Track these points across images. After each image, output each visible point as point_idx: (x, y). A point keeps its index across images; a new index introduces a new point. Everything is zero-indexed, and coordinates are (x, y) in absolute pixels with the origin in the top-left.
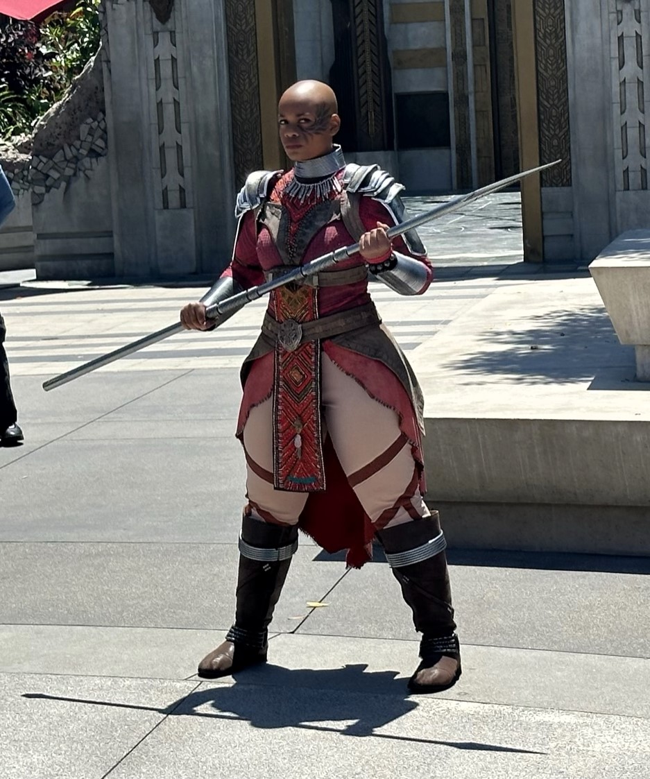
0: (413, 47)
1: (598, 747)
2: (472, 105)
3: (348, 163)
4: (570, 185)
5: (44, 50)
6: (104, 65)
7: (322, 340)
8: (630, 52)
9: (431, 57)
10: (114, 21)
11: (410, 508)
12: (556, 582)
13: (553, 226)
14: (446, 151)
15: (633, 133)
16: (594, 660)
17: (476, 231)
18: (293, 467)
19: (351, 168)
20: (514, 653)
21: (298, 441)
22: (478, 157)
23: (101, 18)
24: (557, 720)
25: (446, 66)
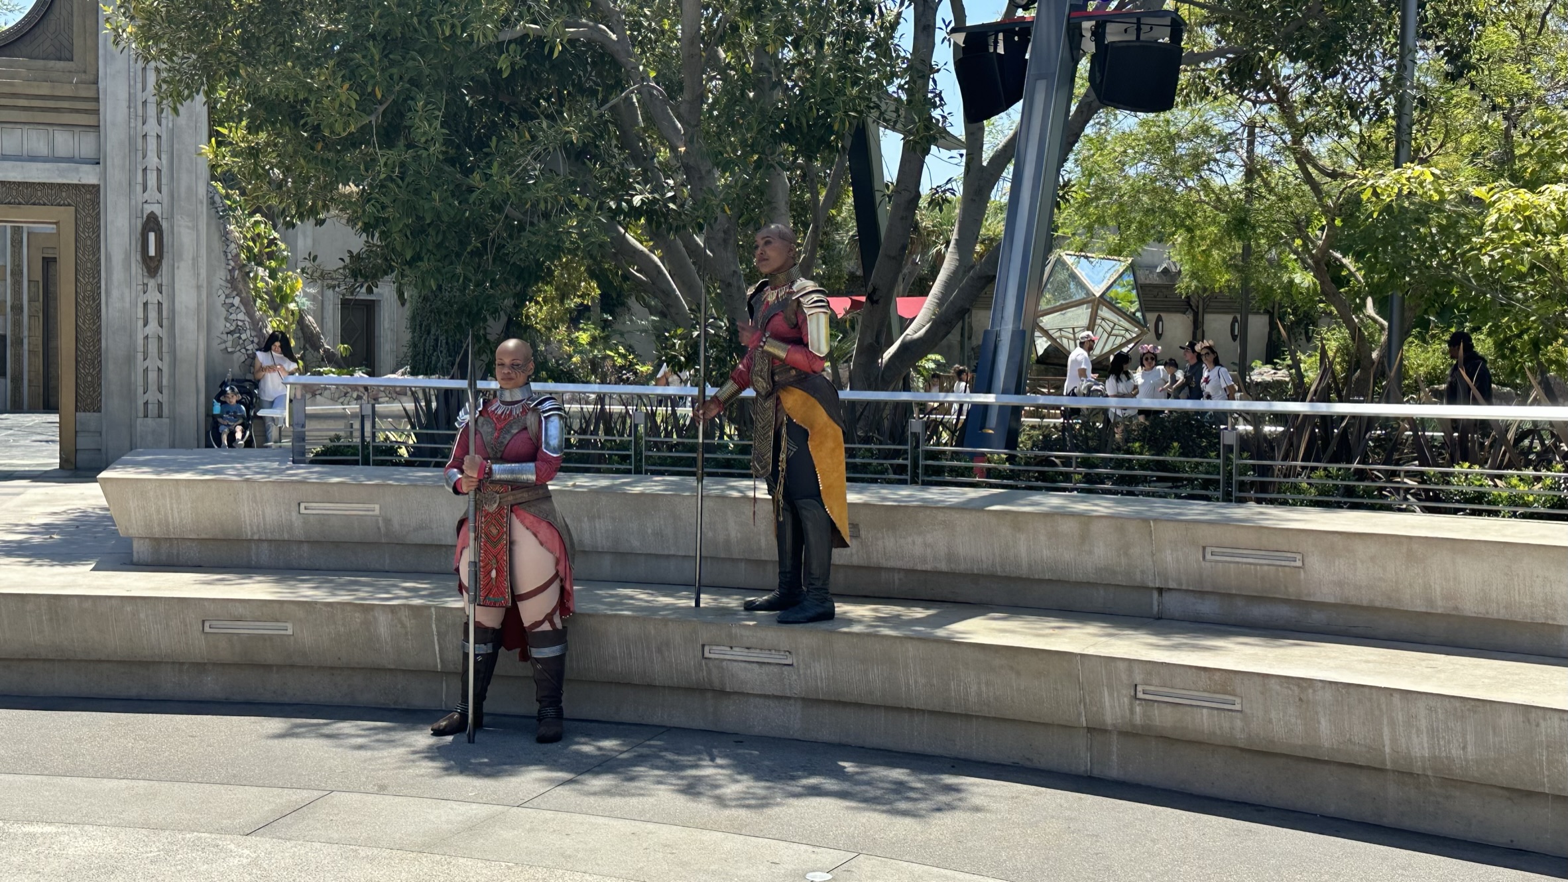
1: (71, 851)
2: (26, 346)
4: (99, 410)
8: (153, 315)
12: (54, 721)
13: (84, 442)
14: (2, 380)
15: (152, 376)
16: (78, 782)
17: (22, 442)
22: (29, 386)
24: (40, 830)
25: (5, 315)
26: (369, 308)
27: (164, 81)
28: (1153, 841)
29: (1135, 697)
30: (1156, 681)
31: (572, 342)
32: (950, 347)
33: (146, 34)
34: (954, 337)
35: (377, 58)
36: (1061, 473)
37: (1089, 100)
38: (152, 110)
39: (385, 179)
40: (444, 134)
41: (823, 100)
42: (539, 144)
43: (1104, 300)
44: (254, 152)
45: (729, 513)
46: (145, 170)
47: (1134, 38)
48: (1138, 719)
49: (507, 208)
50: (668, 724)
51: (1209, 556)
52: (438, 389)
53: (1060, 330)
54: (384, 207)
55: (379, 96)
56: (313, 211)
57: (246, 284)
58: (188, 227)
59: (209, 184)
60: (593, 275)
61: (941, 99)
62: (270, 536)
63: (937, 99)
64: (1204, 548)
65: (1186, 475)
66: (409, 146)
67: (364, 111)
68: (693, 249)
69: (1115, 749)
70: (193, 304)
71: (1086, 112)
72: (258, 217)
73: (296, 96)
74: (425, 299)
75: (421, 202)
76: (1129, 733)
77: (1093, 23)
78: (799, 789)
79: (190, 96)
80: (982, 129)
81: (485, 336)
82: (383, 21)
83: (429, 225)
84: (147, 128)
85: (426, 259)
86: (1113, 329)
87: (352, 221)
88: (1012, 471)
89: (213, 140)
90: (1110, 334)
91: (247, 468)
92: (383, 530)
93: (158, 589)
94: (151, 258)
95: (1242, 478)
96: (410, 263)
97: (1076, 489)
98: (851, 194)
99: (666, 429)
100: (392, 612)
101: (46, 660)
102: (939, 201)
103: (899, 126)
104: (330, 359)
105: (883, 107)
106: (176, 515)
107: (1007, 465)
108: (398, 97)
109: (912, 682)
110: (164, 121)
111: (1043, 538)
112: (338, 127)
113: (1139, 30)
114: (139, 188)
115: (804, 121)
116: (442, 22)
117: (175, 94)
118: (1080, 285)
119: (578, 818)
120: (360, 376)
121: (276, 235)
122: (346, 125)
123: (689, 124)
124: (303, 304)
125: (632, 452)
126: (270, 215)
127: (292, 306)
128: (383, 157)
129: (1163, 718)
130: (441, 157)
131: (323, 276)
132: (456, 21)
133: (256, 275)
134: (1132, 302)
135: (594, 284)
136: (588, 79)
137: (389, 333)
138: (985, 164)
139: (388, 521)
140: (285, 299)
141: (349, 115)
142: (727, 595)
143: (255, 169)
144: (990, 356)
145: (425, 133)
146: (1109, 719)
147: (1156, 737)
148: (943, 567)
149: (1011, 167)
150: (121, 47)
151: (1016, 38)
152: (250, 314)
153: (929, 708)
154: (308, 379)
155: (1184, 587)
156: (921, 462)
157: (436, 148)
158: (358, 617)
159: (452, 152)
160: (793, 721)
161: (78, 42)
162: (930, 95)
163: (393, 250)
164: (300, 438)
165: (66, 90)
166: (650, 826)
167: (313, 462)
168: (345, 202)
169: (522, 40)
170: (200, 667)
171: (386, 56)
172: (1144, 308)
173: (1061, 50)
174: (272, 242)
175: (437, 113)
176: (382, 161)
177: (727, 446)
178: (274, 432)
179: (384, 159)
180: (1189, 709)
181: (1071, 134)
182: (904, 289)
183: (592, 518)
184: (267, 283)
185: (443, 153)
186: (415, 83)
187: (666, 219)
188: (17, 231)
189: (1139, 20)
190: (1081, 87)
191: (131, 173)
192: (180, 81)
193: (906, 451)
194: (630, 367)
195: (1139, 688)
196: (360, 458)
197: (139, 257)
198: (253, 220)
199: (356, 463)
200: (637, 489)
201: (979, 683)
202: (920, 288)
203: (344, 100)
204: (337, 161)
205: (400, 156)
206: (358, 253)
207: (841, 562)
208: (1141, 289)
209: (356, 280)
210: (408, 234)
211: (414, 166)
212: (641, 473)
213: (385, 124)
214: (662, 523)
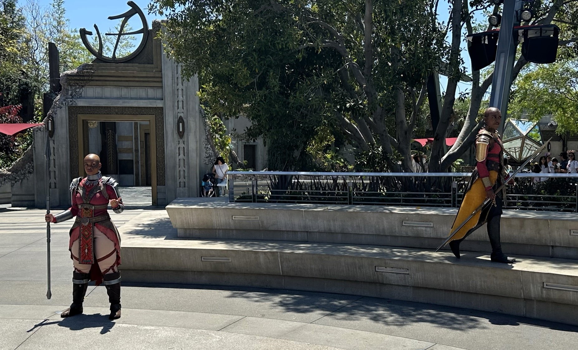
0: (124, 147)
1: (160, 335)
2: (140, 164)
3: (103, 176)
4: (165, 185)
5: (16, 144)
6: (33, 149)
7: (94, 223)
8: (182, 152)
9: (129, 150)
10: (37, 137)
11: (113, 270)
12: (153, 291)
13: (160, 196)
14: (132, 175)
15: (182, 173)
16: (161, 312)
17: (139, 197)
18: (85, 257)
19: (104, 177)
20: (139, 310)
21: (86, 251)
22: (141, 177)
23: (33, 135)
24: (149, 328)
25: (133, 153)
26: (254, 148)
27: (184, 70)
28: (551, 341)
29: (543, 287)
30: (551, 281)
31: (325, 158)
32: (466, 156)
33: (178, 53)
34: (467, 153)
35: (256, 58)
36: (512, 202)
37: (522, 60)
38: (180, 81)
39: (259, 101)
40: (280, 83)
41: (417, 65)
42: (313, 85)
43: (528, 137)
44: (214, 94)
45: (384, 218)
46: (178, 101)
47: (539, 35)
48: (544, 296)
49: (302, 110)
50: (363, 295)
51: (572, 233)
52: (279, 175)
53: (510, 149)
54: (259, 111)
55: (257, 72)
56: (235, 114)
57: (212, 140)
58: (193, 121)
59: (199, 106)
60: (332, 133)
61: (463, 61)
62: (223, 228)
63: (461, 61)
64: (570, 230)
65: (562, 202)
67: (252, 77)
68: (369, 123)
69: (535, 307)
70: (194, 148)
71: (520, 66)
72: (216, 117)
73: (229, 73)
74: (273, 143)
75: (272, 108)
76: (541, 301)
77: (523, 30)
78: (415, 319)
79: (193, 75)
80: (479, 73)
82: (258, 45)
83: (275, 117)
84: (178, 87)
85: (273, 128)
86: (531, 148)
87: (248, 117)
89: (201, 90)
90: (529, 150)
91: (215, 204)
92: (261, 226)
93: (186, 246)
94: (181, 132)
96: (268, 130)
97: (518, 208)
98: (428, 100)
100: (265, 254)
101: (150, 270)
103: (447, 73)
104: (241, 166)
105: (441, 66)
106: (192, 220)
108: (264, 72)
109: (455, 281)
110: (184, 84)
112: (243, 83)
113: (541, 32)
114: (176, 108)
115: (410, 73)
116: (278, 43)
117: (188, 74)
118: (518, 131)
119: (332, 328)
120: (251, 171)
121: (222, 123)
122: (246, 82)
123: (367, 76)
124: (231, 147)
125: (348, 197)
126: (220, 116)
127: (228, 147)
128: (259, 93)
129: (555, 295)
131: (238, 136)
132: (283, 42)
133: (215, 137)
134: (538, 137)
135: (333, 136)
136: (330, 62)
137: (260, 156)
138: (480, 85)
139: (262, 222)
140: (225, 145)
141: (247, 79)
142: (385, 248)
143: (215, 100)
145: (273, 84)
146: (533, 296)
147: (551, 302)
149: (491, 87)
150: (169, 58)
151: (493, 38)
152: (214, 151)
153: (462, 290)
154: (234, 172)
155: (562, 245)
157: (276, 89)
158: (253, 256)
159: (282, 90)
160: (410, 295)
161: (155, 58)
162: (458, 60)
163: (262, 126)
164: (232, 193)
165: (151, 75)
166: (358, 331)
167: (236, 202)
168: (245, 110)
169: (307, 48)
170: (201, 273)
171: (259, 57)
172: (544, 139)
173: (511, 41)
174: (221, 125)
175: (277, 76)
176: (258, 94)
177: (383, 194)
178: (222, 192)
179: (259, 94)
180: (564, 291)
181: (515, 74)
182: (448, 135)
183: (334, 221)
184: (219, 140)
185: (279, 91)
186: (269, 66)
187: (359, 112)
188: (136, 124)
189: (541, 29)
190: (518, 55)
191: (174, 102)
192: (190, 69)
193: (450, 195)
194: (345, 166)
195: (545, 284)
196: (252, 200)
197: (177, 132)
198: (214, 118)
199: (251, 202)
200: (351, 210)
201: (481, 281)
202: (455, 135)
203: (245, 74)
204: (243, 95)
205: (264, 92)
206: (250, 128)
207: (426, 236)
208: (542, 132)
209: (249, 137)
210: (268, 120)
211: (269, 96)
212: (351, 204)
213: (259, 82)
214: (359, 222)
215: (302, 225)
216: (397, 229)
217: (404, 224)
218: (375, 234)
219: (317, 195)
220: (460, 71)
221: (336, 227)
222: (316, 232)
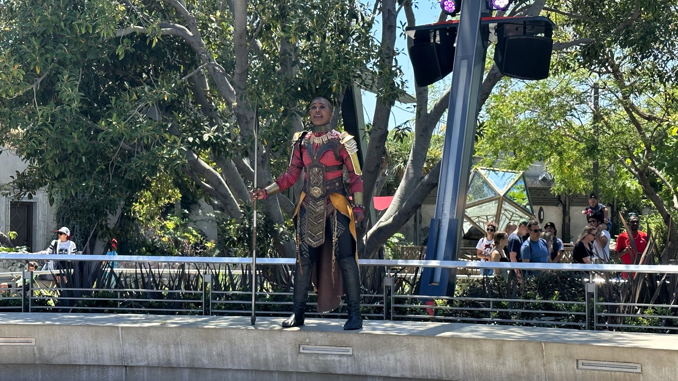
26: (30, 208)
31: (163, 228)
32: (408, 229)
34: (410, 223)
35: (37, 47)
36: (483, 312)
37: (494, 72)
39: (42, 125)
40: (81, 96)
41: (325, 73)
42: (142, 101)
43: (506, 198)
45: (267, 340)
47: (522, 33)
49: (122, 143)
51: (580, 366)
53: (478, 217)
54: (41, 143)
55: (38, 72)
60: (177, 184)
61: (401, 71)
63: (398, 71)
64: (577, 361)
65: (564, 313)
66: (57, 104)
67: (28, 82)
71: (493, 80)
74: (66, 201)
75: (65, 139)
77: (496, 24)
80: (426, 91)
81: (106, 226)
82: (41, 25)
83: (70, 154)
85: (68, 176)
87: (19, 152)
88: (451, 310)
92: (37, 356)
95: (600, 314)
96: (58, 179)
97: (493, 322)
99: (225, 285)
102: (400, 136)
103: (374, 88)
105: (364, 77)
107: (448, 306)
108: (51, 73)
111: (472, 355)
112: (11, 92)
113: (525, 28)
115: (313, 85)
116: (79, 25)
118: (491, 188)
120: (23, 253)
122: (17, 90)
123: (239, 88)
125: (203, 301)
128: (41, 111)
130: (78, 110)
132: (89, 25)
135: (177, 191)
136: (174, 60)
137: (42, 223)
138: (429, 112)
139: (41, 349)
141: (19, 85)
144: (435, 235)
145: (68, 95)
148: (408, 375)
149: (446, 113)
151: (448, 34)
156: (393, 305)
157: (75, 105)
159: (85, 106)
162: (394, 69)
163: (47, 171)
168: (15, 141)
169: (131, 36)
171: (43, 47)
173: (476, 41)
175: (76, 82)
176: (40, 114)
177: (265, 296)
179: (41, 112)
182: (378, 192)
183: (176, 345)
185: (80, 108)
186: (62, 63)
187: (225, 149)
189: (525, 22)
190: (489, 63)
193: (382, 298)
196: (22, 307)
199: (20, 311)
202: (389, 191)
203: (15, 75)
204: (10, 114)
205: (51, 110)
206: (23, 173)
207: (341, 372)
208: (531, 191)
209: (21, 190)
210: (57, 160)
211: (61, 117)
212: (209, 315)
213: (42, 90)
214: (223, 347)
215: (116, 354)
216: (290, 360)
217: (301, 351)
218: (250, 368)
219: (146, 298)
220: (396, 86)
221: (181, 355)
222: (143, 367)
